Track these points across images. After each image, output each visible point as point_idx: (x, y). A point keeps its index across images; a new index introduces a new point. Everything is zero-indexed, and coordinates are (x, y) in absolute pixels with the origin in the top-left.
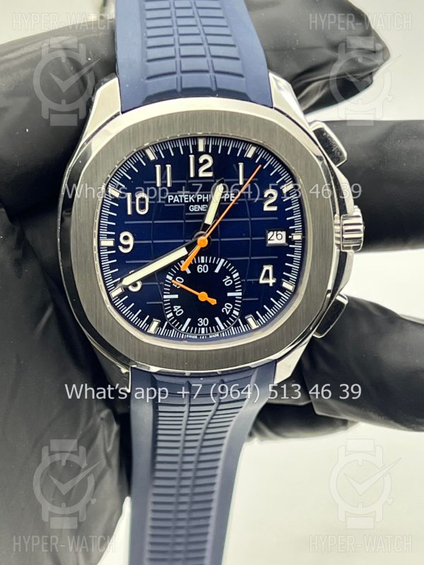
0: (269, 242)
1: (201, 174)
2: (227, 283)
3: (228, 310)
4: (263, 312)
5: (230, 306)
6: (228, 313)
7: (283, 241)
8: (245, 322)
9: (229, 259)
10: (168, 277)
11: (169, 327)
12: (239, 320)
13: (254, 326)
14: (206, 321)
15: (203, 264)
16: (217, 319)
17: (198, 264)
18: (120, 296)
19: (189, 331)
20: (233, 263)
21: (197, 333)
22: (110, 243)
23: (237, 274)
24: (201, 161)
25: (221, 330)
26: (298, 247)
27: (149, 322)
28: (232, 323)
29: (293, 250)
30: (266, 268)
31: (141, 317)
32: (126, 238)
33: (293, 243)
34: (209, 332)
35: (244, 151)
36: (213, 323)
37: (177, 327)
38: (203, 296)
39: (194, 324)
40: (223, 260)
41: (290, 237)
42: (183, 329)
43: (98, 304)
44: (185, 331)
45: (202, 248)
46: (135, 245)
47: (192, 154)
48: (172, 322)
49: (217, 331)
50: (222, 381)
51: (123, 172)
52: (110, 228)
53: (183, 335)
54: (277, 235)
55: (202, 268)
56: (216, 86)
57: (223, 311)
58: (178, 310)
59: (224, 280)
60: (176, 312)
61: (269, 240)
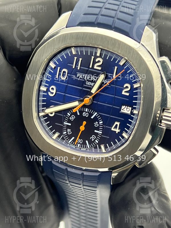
1: (95, 67)
2: (96, 125)
3: (93, 139)
4: (110, 145)
5: (95, 137)
6: (93, 140)
7: (129, 112)
8: (100, 148)
9: (99, 113)
10: (68, 114)
11: (63, 139)
12: (98, 145)
13: (104, 151)
14: (81, 141)
15: (86, 112)
16: (87, 141)
17: (84, 111)
18: (44, 116)
19: (72, 144)
20: (101, 116)
21: (76, 145)
22: (45, 89)
23: (102, 122)
24: (97, 60)
25: (87, 147)
26: (135, 117)
27: (54, 133)
28: (93, 145)
29: (132, 118)
30: (116, 123)
31: (51, 130)
32: (53, 89)
33: (134, 114)
34: (81, 147)
35: (119, 61)
36: (84, 143)
37: (67, 140)
38: (82, 128)
40: (96, 113)
41: (132, 111)
43: (30, 116)
44: (70, 143)
46: (56, 93)
47: (93, 56)
48: (65, 136)
49: (86, 147)
50: (83, 173)
51: (59, 56)
52: (47, 82)
53: (69, 144)
54: (127, 108)
55: (85, 114)
56: (114, 25)
57: (91, 139)
58: (69, 131)
59: (94, 123)
60: (68, 132)
61: (122, 110)
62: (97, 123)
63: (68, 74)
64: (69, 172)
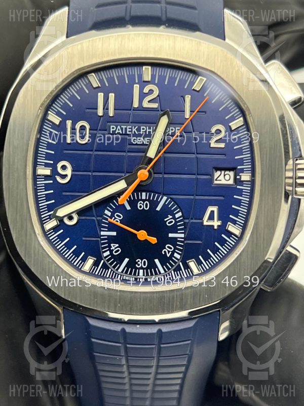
0: (216, 182)
1: (146, 104)
2: (169, 223)
3: (169, 252)
4: (207, 257)
5: (171, 248)
6: (168, 255)
7: (231, 182)
8: (187, 267)
9: (171, 197)
10: (106, 212)
11: (105, 267)
12: (181, 263)
13: (196, 271)
14: (145, 262)
15: (144, 201)
16: (157, 261)
17: (138, 200)
18: (55, 229)
19: (126, 273)
20: (176, 201)
21: (135, 274)
22: (48, 172)
23: (180, 214)
24: (146, 90)
25: (160, 273)
26: (246, 188)
27: (84, 260)
28: (172, 266)
29: (240, 192)
30: (210, 209)
31: (76, 253)
32: (64, 167)
33: (241, 183)
34: (147, 274)
35: (192, 84)
36: (152, 266)
37: (114, 267)
38: (142, 235)
39: (132, 265)
40: (165, 198)
41: (238, 177)
42: (120, 270)
43: (28, 234)
44: (122, 272)
45: (141, 181)
46: (72, 175)
47: (137, 84)
48: (108, 261)
49: (156, 274)
50: (160, 331)
51: (64, 98)
52: (48, 156)
53: (119, 276)
54: (225, 175)
55: (143, 204)
56: (166, 16)
57: (163, 253)
58: (115, 248)
59: (165, 220)
60: (113, 250)
61: (216, 180)
62: (171, 217)
63: (90, 130)
64: (130, 333)
